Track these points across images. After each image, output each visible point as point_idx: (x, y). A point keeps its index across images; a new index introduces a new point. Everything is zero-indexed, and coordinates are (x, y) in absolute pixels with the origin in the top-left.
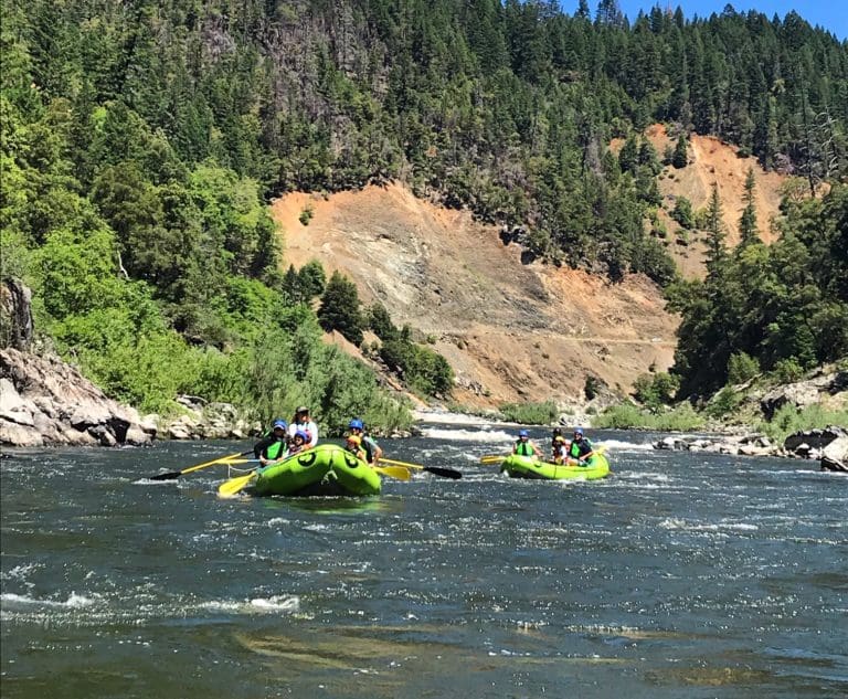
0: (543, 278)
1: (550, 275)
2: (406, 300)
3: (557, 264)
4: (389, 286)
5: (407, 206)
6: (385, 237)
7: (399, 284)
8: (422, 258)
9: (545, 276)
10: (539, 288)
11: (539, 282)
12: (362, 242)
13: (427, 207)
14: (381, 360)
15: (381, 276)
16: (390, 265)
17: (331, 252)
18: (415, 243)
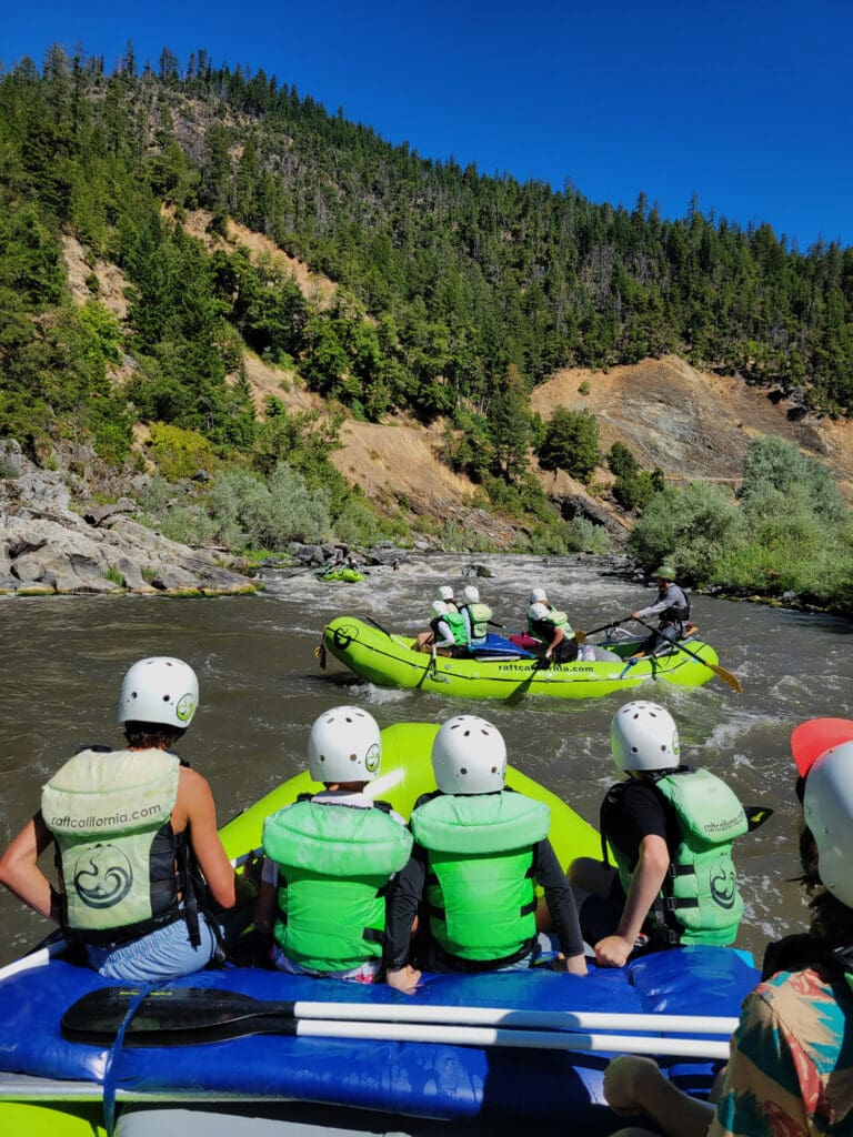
0: (821, 432)
1: (827, 429)
2: (678, 455)
3: (834, 417)
4: (661, 443)
5: (684, 375)
6: (660, 401)
7: (672, 442)
8: (696, 419)
9: (822, 430)
10: (817, 441)
11: (815, 434)
12: (638, 407)
13: (705, 377)
14: (614, 500)
15: (654, 434)
16: (661, 425)
17: (607, 417)
18: (689, 405)
